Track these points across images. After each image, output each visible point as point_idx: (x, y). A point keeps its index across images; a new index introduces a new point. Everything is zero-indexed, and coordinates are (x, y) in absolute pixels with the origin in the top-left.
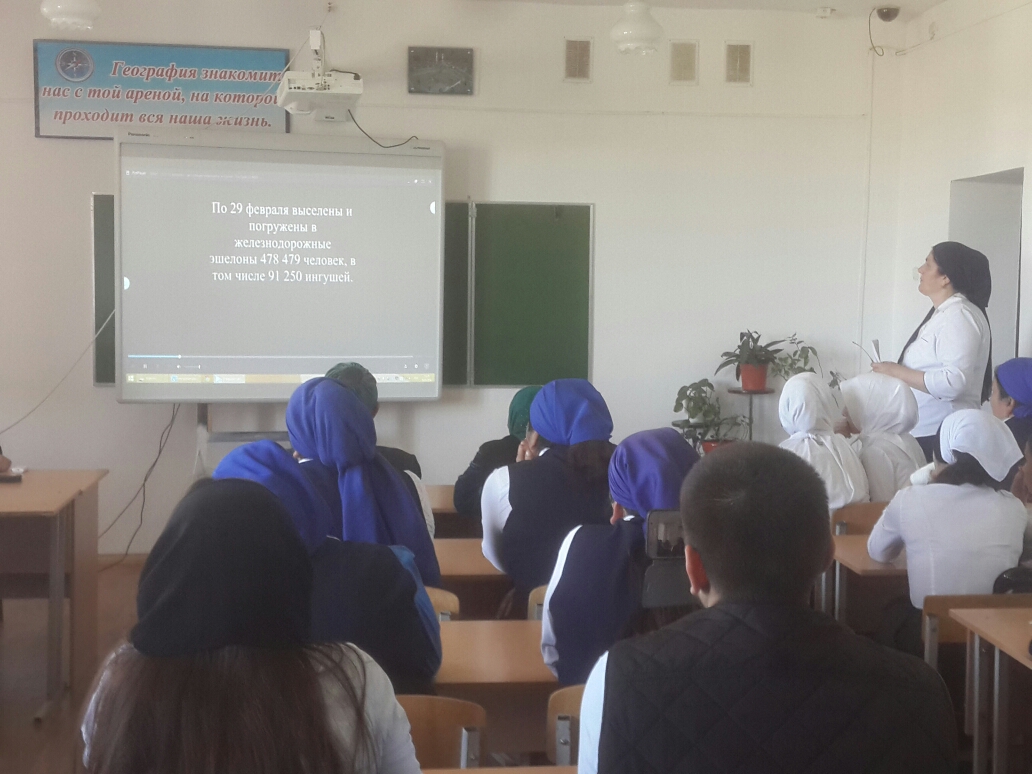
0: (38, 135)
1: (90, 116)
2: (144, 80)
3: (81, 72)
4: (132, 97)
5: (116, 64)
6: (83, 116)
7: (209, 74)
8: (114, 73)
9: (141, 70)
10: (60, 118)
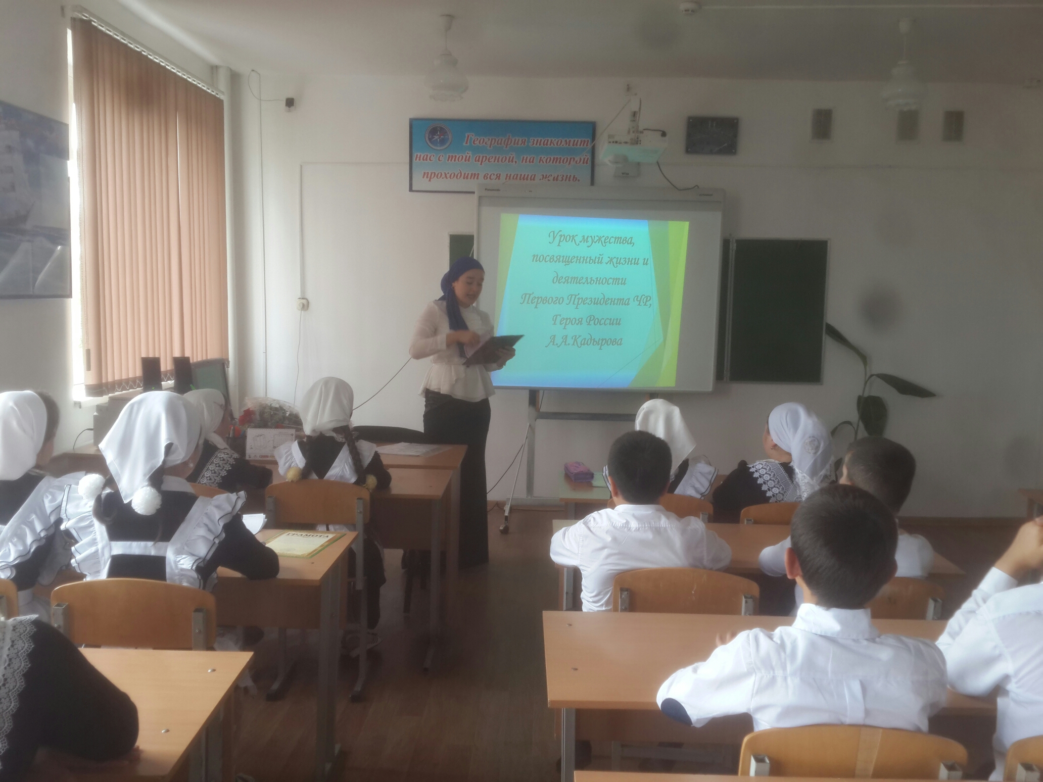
0: (411, 190)
1: (448, 176)
2: (488, 148)
3: (443, 142)
4: (478, 161)
5: (468, 136)
6: (443, 175)
7: (535, 142)
8: (467, 143)
9: (486, 140)
10: (427, 177)
